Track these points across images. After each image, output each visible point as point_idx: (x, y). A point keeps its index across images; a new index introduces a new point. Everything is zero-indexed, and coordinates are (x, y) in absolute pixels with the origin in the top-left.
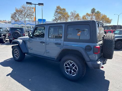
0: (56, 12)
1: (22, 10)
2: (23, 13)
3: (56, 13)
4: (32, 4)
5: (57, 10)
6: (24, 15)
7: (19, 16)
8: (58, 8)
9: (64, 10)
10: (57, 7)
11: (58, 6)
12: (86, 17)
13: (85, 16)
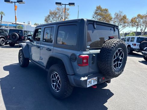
0: (96, 13)
1: (56, 12)
2: (57, 16)
3: (96, 15)
4: (62, 4)
5: (97, 11)
6: (58, 18)
7: (53, 19)
8: (99, 8)
9: (106, 10)
10: (97, 8)
11: (98, 6)
12: (137, 20)
13: (135, 19)
